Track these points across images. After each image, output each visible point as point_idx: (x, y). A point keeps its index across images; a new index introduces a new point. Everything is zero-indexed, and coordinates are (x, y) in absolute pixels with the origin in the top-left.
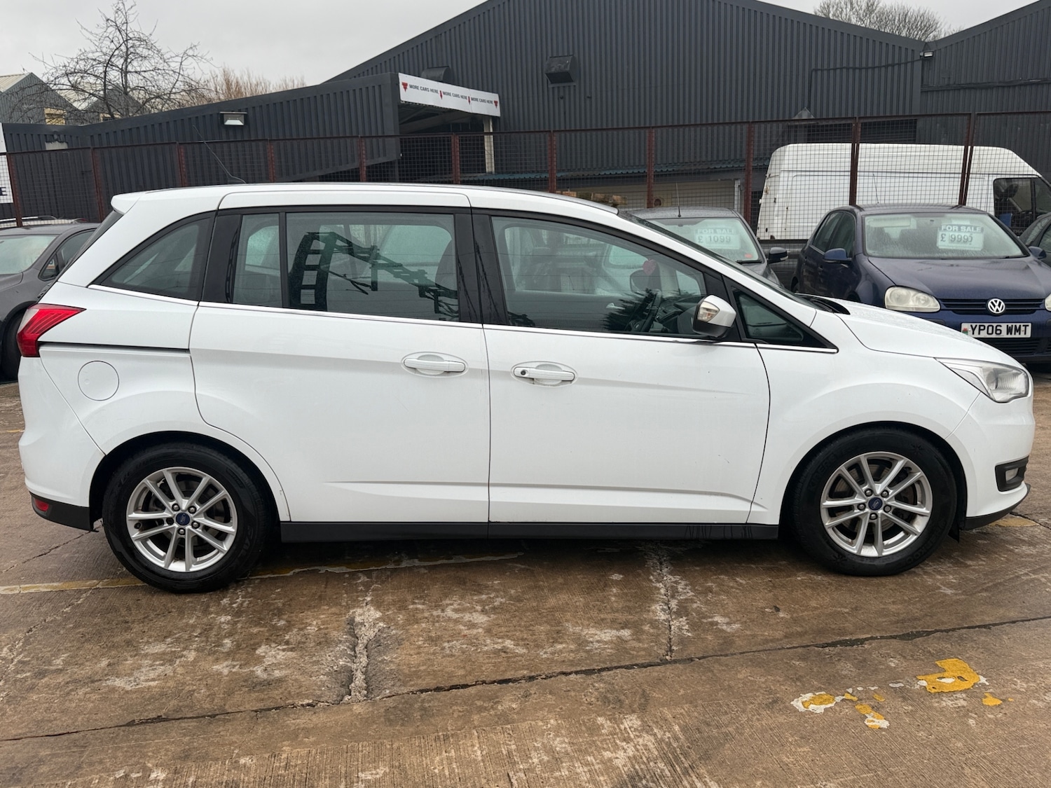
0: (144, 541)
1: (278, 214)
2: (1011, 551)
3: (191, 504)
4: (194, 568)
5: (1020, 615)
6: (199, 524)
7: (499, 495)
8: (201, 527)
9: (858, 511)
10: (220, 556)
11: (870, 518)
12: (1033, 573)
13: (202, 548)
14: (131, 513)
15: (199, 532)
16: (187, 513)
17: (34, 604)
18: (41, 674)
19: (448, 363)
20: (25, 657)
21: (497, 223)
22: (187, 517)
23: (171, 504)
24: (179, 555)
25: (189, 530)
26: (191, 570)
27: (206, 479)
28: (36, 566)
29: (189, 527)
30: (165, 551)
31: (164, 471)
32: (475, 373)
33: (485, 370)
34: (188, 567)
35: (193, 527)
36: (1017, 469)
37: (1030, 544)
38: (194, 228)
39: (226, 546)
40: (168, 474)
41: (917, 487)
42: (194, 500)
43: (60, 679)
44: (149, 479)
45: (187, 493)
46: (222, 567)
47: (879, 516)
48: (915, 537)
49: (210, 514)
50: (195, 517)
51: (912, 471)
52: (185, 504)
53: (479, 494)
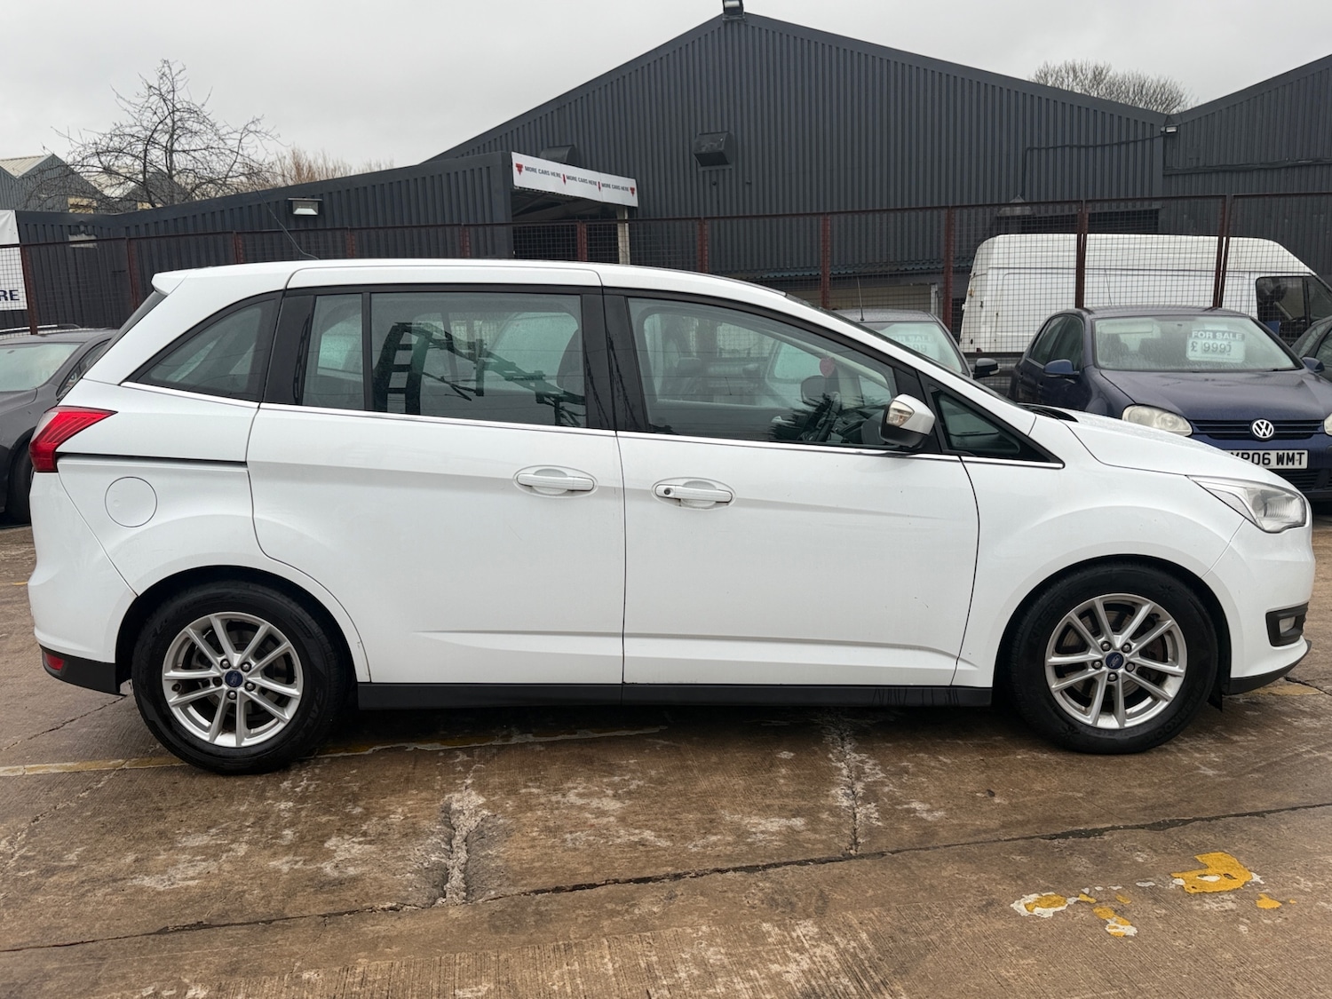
0: (184, 707)
1: (360, 295)
2: (1289, 724)
3: (246, 658)
4: (247, 742)
5: (1302, 800)
6: (254, 685)
7: (635, 648)
8: (257, 689)
9: (1093, 670)
10: (281, 726)
11: (1108, 679)
12: (1317, 751)
13: (257, 717)
14: (168, 671)
15: (254, 695)
16: (240, 671)
17: (41, 788)
18: (50, 871)
19: (572, 480)
20: (29, 851)
21: (636, 307)
22: (240, 676)
23: (220, 659)
24: (228, 726)
25: (241, 693)
26: (244, 744)
27: (265, 627)
28: (46, 742)
29: (241, 689)
30: (211, 719)
31: (211, 616)
32: (607, 492)
33: (619, 488)
34: (239, 740)
35: (246, 689)
36: (1294, 618)
37: (1313, 715)
38: (255, 313)
39: (288, 714)
40: (216, 621)
41: (1167, 639)
42: (248, 655)
43: (74, 878)
44: (191, 627)
45: (239, 647)
46: (283, 741)
47: (1120, 676)
48: (1166, 704)
49: (269, 672)
50: (249, 676)
51: (1161, 618)
52: (236, 659)
53: (612, 647)
